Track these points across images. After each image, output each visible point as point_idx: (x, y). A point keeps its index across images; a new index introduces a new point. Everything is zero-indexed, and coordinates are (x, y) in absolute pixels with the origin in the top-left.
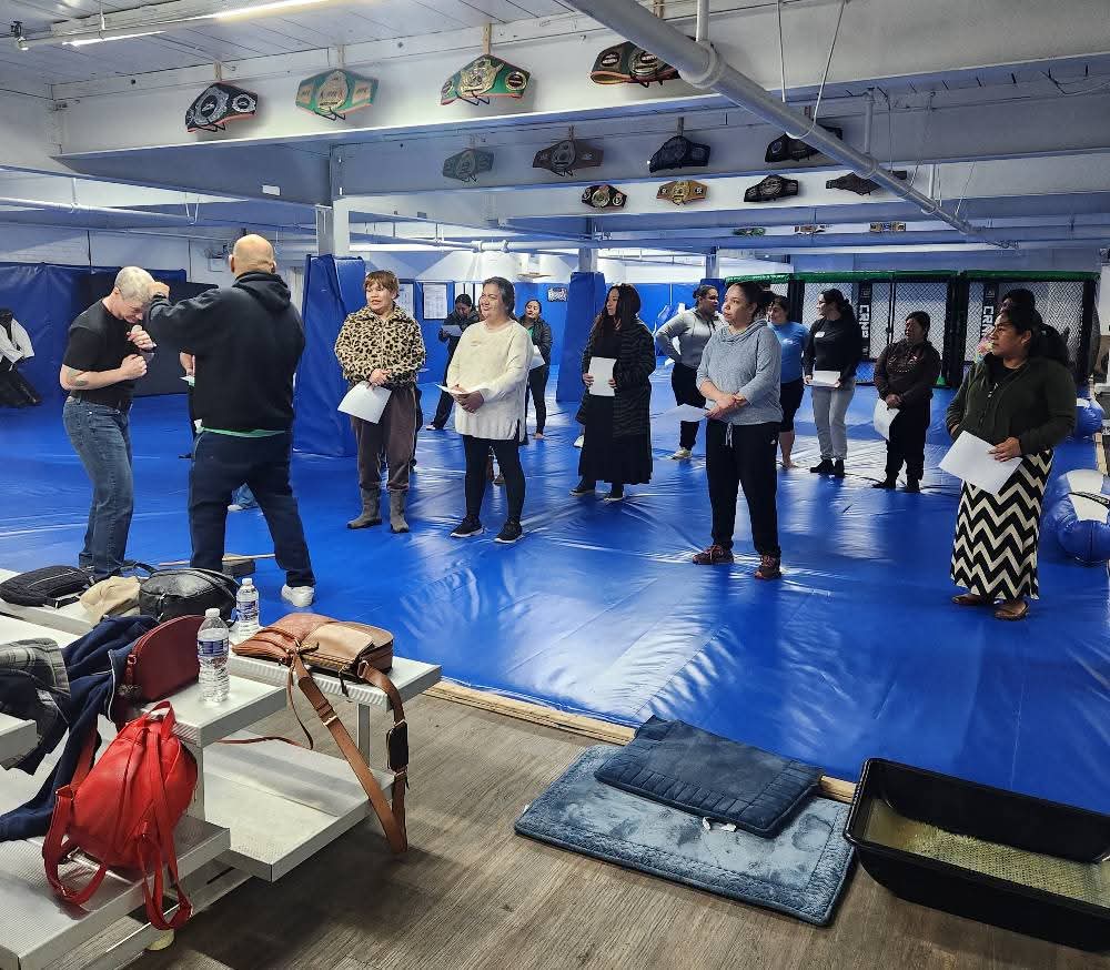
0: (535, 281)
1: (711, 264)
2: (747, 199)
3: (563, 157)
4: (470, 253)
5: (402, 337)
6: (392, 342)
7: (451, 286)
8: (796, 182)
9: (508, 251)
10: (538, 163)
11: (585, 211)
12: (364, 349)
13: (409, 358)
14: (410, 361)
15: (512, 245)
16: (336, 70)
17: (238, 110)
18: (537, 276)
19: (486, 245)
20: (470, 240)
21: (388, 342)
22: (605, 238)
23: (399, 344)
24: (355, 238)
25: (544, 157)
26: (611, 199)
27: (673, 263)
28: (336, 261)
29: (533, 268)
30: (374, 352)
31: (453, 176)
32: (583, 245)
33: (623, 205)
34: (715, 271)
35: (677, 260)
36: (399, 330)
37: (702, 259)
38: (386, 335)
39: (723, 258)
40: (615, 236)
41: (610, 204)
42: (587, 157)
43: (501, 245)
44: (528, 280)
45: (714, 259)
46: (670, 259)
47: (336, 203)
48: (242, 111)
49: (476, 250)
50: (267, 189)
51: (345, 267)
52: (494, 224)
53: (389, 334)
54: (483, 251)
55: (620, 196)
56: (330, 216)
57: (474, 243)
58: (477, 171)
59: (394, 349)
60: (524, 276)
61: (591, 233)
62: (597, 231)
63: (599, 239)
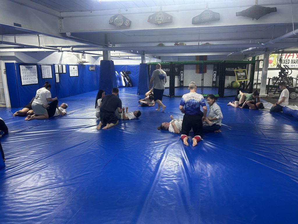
0: (84, 64)
1: (143, 59)
2: (194, 23)
7: (53, 66)
8: (219, 14)
9: (73, 51)
15: (74, 49)
18: (85, 62)
19: (63, 49)
20: (56, 47)
22: (113, 46)
26: (124, 22)
27: (128, 58)
29: (83, 60)
32: (105, 49)
34: (144, 61)
35: (130, 57)
37: (141, 57)
39: (146, 57)
40: (116, 46)
43: (70, 49)
45: (144, 57)
49: (59, 51)
54: (62, 51)
57: (58, 48)
60: (80, 62)
61: (107, 44)
62: (110, 44)
63: (111, 47)
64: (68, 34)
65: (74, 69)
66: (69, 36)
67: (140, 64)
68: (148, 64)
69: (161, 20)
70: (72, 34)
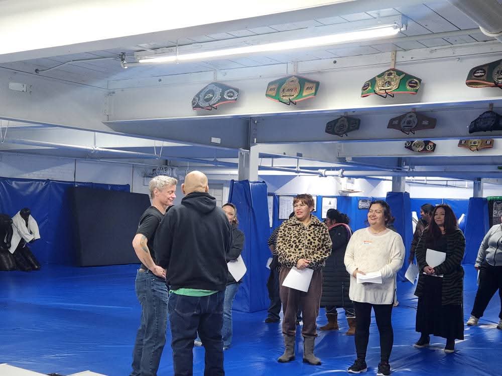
0: (350, 195)
1: (477, 187)
3: (409, 122)
4: (317, 177)
5: (318, 237)
6: (312, 240)
10: (391, 125)
11: (406, 153)
12: (294, 245)
13: (323, 249)
14: (324, 252)
15: (346, 173)
16: (293, 76)
17: (227, 98)
18: (352, 191)
19: (328, 173)
20: (317, 169)
21: (309, 240)
22: (411, 170)
23: (317, 242)
24: (261, 168)
25: (396, 122)
26: (426, 146)
27: (447, 186)
28: (250, 184)
29: (350, 187)
30: (300, 247)
31: (333, 133)
32: (396, 174)
33: (433, 150)
34: (480, 193)
35: (449, 183)
36: (316, 232)
37: (472, 183)
38: (307, 235)
39: (485, 184)
40: (417, 169)
41: (425, 150)
42: (425, 123)
43: (339, 173)
44: (344, 194)
45: (479, 184)
46: (445, 183)
47: (252, 148)
48: (230, 99)
49: (321, 175)
50: (215, 140)
51: (256, 187)
52: (342, 160)
53: (310, 235)
54: (326, 176)
55: (432, 145)
56: (248, 156)
57: (320, 171)
58: (349, 130)
59: (313, 244)
60: (343, 192)
61: (401, 167)
62: (405, 165)
63: (407, 170)
64: (349, 159)
65: (330, 204)
66: (349, 162)
67: (471, 198)
68: (489, 199)
69: (476, 145)
70: (353, 159)
